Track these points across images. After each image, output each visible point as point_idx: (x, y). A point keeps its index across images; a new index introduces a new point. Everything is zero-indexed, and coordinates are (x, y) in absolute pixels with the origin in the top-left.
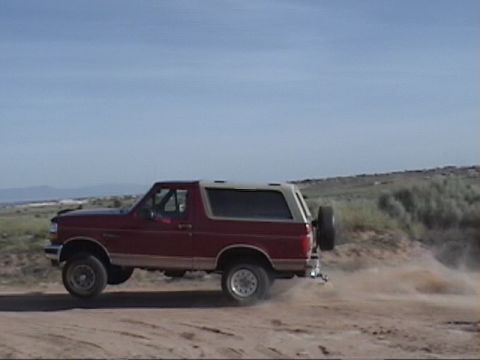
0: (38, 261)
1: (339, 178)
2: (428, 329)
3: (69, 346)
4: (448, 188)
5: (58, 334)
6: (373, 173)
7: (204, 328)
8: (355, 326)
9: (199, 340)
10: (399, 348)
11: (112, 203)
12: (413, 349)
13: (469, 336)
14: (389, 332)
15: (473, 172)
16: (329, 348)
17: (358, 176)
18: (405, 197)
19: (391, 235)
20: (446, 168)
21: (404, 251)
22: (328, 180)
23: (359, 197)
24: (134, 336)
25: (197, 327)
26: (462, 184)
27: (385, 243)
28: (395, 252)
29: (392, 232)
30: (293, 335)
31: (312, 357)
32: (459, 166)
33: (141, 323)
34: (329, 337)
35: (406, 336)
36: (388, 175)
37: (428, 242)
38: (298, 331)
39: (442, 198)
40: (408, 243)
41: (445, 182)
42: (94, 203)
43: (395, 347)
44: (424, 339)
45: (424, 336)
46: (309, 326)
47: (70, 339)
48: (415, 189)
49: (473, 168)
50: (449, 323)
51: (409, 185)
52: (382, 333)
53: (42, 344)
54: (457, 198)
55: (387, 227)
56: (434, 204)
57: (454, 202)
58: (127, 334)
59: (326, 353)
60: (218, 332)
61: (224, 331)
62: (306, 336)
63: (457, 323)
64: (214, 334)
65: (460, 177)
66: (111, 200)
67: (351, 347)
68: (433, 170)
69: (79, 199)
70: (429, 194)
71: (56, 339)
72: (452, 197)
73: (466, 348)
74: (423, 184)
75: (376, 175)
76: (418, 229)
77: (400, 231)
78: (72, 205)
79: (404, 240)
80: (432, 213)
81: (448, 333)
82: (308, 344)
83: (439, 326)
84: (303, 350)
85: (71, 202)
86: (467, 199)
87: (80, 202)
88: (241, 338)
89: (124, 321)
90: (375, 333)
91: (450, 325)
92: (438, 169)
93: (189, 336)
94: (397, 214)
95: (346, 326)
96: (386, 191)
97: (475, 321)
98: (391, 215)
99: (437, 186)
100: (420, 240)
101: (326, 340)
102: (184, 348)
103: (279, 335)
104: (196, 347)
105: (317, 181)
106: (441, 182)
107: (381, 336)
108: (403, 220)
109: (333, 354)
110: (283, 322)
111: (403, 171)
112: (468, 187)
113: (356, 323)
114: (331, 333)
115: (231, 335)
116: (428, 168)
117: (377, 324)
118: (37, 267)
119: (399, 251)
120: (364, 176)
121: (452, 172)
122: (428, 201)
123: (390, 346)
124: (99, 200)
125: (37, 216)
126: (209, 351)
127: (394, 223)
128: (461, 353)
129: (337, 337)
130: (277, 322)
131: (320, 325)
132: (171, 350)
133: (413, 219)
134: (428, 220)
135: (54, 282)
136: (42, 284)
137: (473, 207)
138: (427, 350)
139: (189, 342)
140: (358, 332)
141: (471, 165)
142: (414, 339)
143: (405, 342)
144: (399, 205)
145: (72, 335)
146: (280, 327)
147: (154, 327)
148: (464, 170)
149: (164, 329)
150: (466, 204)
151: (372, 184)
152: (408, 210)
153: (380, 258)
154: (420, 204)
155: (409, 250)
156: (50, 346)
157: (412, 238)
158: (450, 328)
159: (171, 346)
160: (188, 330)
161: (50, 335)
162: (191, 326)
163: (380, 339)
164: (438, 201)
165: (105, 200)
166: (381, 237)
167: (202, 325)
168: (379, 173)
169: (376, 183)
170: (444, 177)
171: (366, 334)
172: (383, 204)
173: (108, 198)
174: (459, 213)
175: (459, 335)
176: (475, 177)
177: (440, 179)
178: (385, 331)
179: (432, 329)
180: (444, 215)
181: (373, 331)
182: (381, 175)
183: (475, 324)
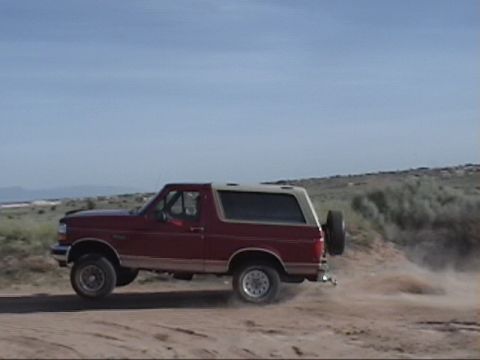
0: (11, 263)
1: (313, 179)
2: (401, 329)
3: (43, 348)
4: (421, 189)
5: (31, 336)
6: (347, 174)
7: (179, 330)
8: (329, 327)
9: (174, 342)
10: (372, 349)
11: (85, 205)
12: (386, 350)
13: (441, 335)
14: (362, 332)
15: (445, 173)
16: (303, 349)
17: (332, 178)
18: (378, 198)
19: (365, 236)
20: (419, 170)
21: (377, 251)
22: (302, 181)
23: (332, 198)
24: (108, 337)
25: (171, 329)
26: (435, 185)
27: (359, 244)
28: (368, 253)
29: (366, 233)
30: (266, 336)
31: (285, 357)
32: (431, 167)
33: (115, 325)
34: (302, 338)
35: (379, 337)
36: (361, 176)
37: (401, 243)
38: (271, 332)
39: (415, 199)
40: (381, 244)
41: (419, 183)
42: (68, 205)
43: (368, 347)
44: (396, 339)
45: (396, 336)
46: (283, 327)
47: (42, 341)
48: (388, 189)
49: (446, 169)
50: (422, 323)
51: (381, 186)
52: (355, 333)
53: (14, 346)
54: (430, 199)
55: (360, 228)
56: (407, 205)
57: (426, 203)
58: (99, 336)
59: (299, 352)
60: (191, 333)
61: (196, 332)
62: (279, 337)
63: (430, 323)
64: (187, 336)
65: (433, 178)
66: (84, 201)
67: (324, 348)
68: (406, 172)
69: (53, 200)
70: (402, 195)
71: (29, 341)
72: (424, 197)
73: (438, 348)
74: (395, 185)
75: (350, 176)
76: (391, 229)
77: (373, 232)
78: (45, 207)
79: (377, 240)
80: (405, 214)
81: (421, 333)
82: (281, 345)
83: (411, 326)
84: (276, 351)
85: (44, 203)
86: (439, 199)
87: (53, 203)
88: (215, 340)
89: (97, 322)
90: (348, 334)
91: (423, 326)
92: (412, 170)
93: (162, 338)
94: (371, 215)
95: (320, 326)
96: (359, 192)
97: (448, 320)
98: (365, 216)
99: (410, 188)
100: (394, 241)
101: (300, 341)
102: (157, 349)
103: (254, 336)
104: (169, 349)
105: (291, 182)
106: (414, 183)
107: (355, 337)
108: (376, 221)
109: (307, 354)
110: (257, 323)
111: (376, 171)
112: (441, 188)
113: (328, 323)
114: (305, 334)
115: (205, 336)
116: (401, 169)
117: (349, 325)
118: (9, 269)
119: (372, 252)
120: (338, 177)
121: (425, 173)
122: (401, 202)
123: (364, 347)
124: (73, 201)
125: (10, 217)
126: (183, 353)
127: (367, 223)
128: (434, 353)
129: (312, 338)
130: (250, 323)
131: (293, 325)
132: (144, 352)
133: (386, 220)
134: (400, 220)
135: (27, 283)
136: (14, 286)
137: (445, 207)
138: (400, 350)
139: (162, 343)
140: (331, 333)
141: (443, 166)
142: (387, 339)
143: (378, 342)
144: (372, 206)
145: (43, 336)
146: (253, 328)
147: (127, 328)
148: (437, 171)
149: (137, 330)
150: (438, 204)
151: (346, 185)
152: (381, 211)
153: (355, 259)
154: (393, 205)
155: (382, 251)
156: (22, 348)
157: (385, 239)
158: (423, 328)
159: (144, 348)
160: (162, 331)
161: (23, 337)
162: (164, 327)
163: (353, 339)
164: (412, 203)
165: (78, 201)
166: (354, 238)
167: (176, 327)
168: (353, 174)
169: (351, 184)
170: (417, 178)
171: (339, 335)
172: (357, 205)
173: (82, 199)
174: (432, 214)
175: (432, 335)
176: (447, 178)
177: (413, 179)
178: (358, 331)
179: (404, 329)
180: (416, 216)
181: (347, 331)
182: (355, 176)
183: (447, 324)
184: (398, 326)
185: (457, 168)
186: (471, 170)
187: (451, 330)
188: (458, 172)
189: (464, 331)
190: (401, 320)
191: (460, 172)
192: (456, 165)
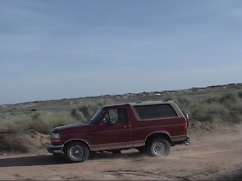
1: (52, 100)
8: (58, 175)
14: (75, 177)
15: (118, 97)
17: (62, 100)
18: (84, 110)
20: (106, 96)
22: (47, 101)
23: (62, 110)
36: (77, 99)
38: (28, 179)
45: (93, 178)
46: (34, 177)
48: (89, 106)
49: (119, 95)
50: (105, 172)
52: (72, 178)
63: (108, 171)
65: (111, 100)
68: (99, 97)
70: (96, 108)
74: (93, 103)
75: (71, 99)
81: (104, 177)
83: (99, 173)
92: (102, 96)
94: (80, 119)
95: (54, 175)
96: (75, 107)
97: (117, 170)
98: (77, 119)
105: (41, 102)
110: (21, 175)
111: (84, 97)
116: (97, 96)
117: (69, 174)
120: (65, 99)
121: (109, 97)
130: (17, 175)
131: (40, 175)
144: (81, 114)
146: (19, 178)
148: (115, 96)
151: (68, 104)
152: (86, 117)
158: (106, 174)
169: (71, 103)
170: (104, 100)
172: (74, 113)
175: (109, 177)
177: (102, 100)
179: (96, 175)
181: (67, 177)
182: (74, 99)
183: (117, 171)
184: (93, 174)
185: (124, 95)
186: (131, 96)
187: (120, 174)
188: (124, 97)
189: (125, 175)
190: (94, 171)
191: (126, 97)
192: (124, 94)
